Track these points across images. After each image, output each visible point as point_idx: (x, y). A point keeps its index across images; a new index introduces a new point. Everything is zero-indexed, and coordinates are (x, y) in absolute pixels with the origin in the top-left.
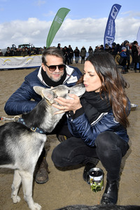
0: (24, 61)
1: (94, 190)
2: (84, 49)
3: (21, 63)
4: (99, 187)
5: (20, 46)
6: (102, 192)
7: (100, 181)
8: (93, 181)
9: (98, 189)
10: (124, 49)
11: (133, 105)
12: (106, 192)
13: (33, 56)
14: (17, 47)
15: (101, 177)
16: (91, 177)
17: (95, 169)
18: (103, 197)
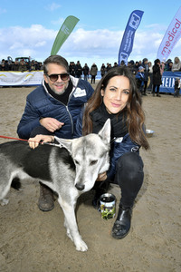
0: (22, 77)
1: (105, 218)
2: (94, 66)
3: (20, 80)
4: (110, 214)
5: (17, 59)
6: (114, 220)
7: (111, 208)
8: (105, 208)
9: (110, 216)
10: (142, 69)
11: (149, 131)
12: (118, 219)
13: (33, 72)
14: (14, 60)
15: (113, 203)
16: (102, 203)
17: (107, 195)
18: (115, 225)
